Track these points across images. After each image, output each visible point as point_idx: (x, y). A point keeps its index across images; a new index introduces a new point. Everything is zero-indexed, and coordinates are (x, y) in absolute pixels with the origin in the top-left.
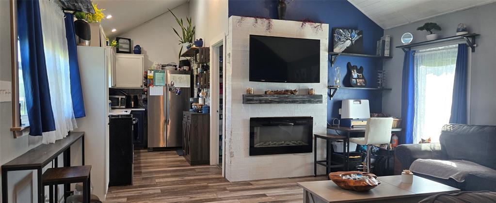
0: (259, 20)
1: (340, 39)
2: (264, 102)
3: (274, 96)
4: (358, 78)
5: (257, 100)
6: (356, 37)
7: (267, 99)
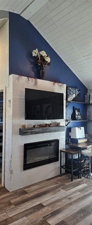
0: (30, 79)
1: (70, 93)
2: (34, 133)
3: (40, 129)
4: (78, 115)
5: (29, 132)
6: (78, 93)
7: (36, 131)
